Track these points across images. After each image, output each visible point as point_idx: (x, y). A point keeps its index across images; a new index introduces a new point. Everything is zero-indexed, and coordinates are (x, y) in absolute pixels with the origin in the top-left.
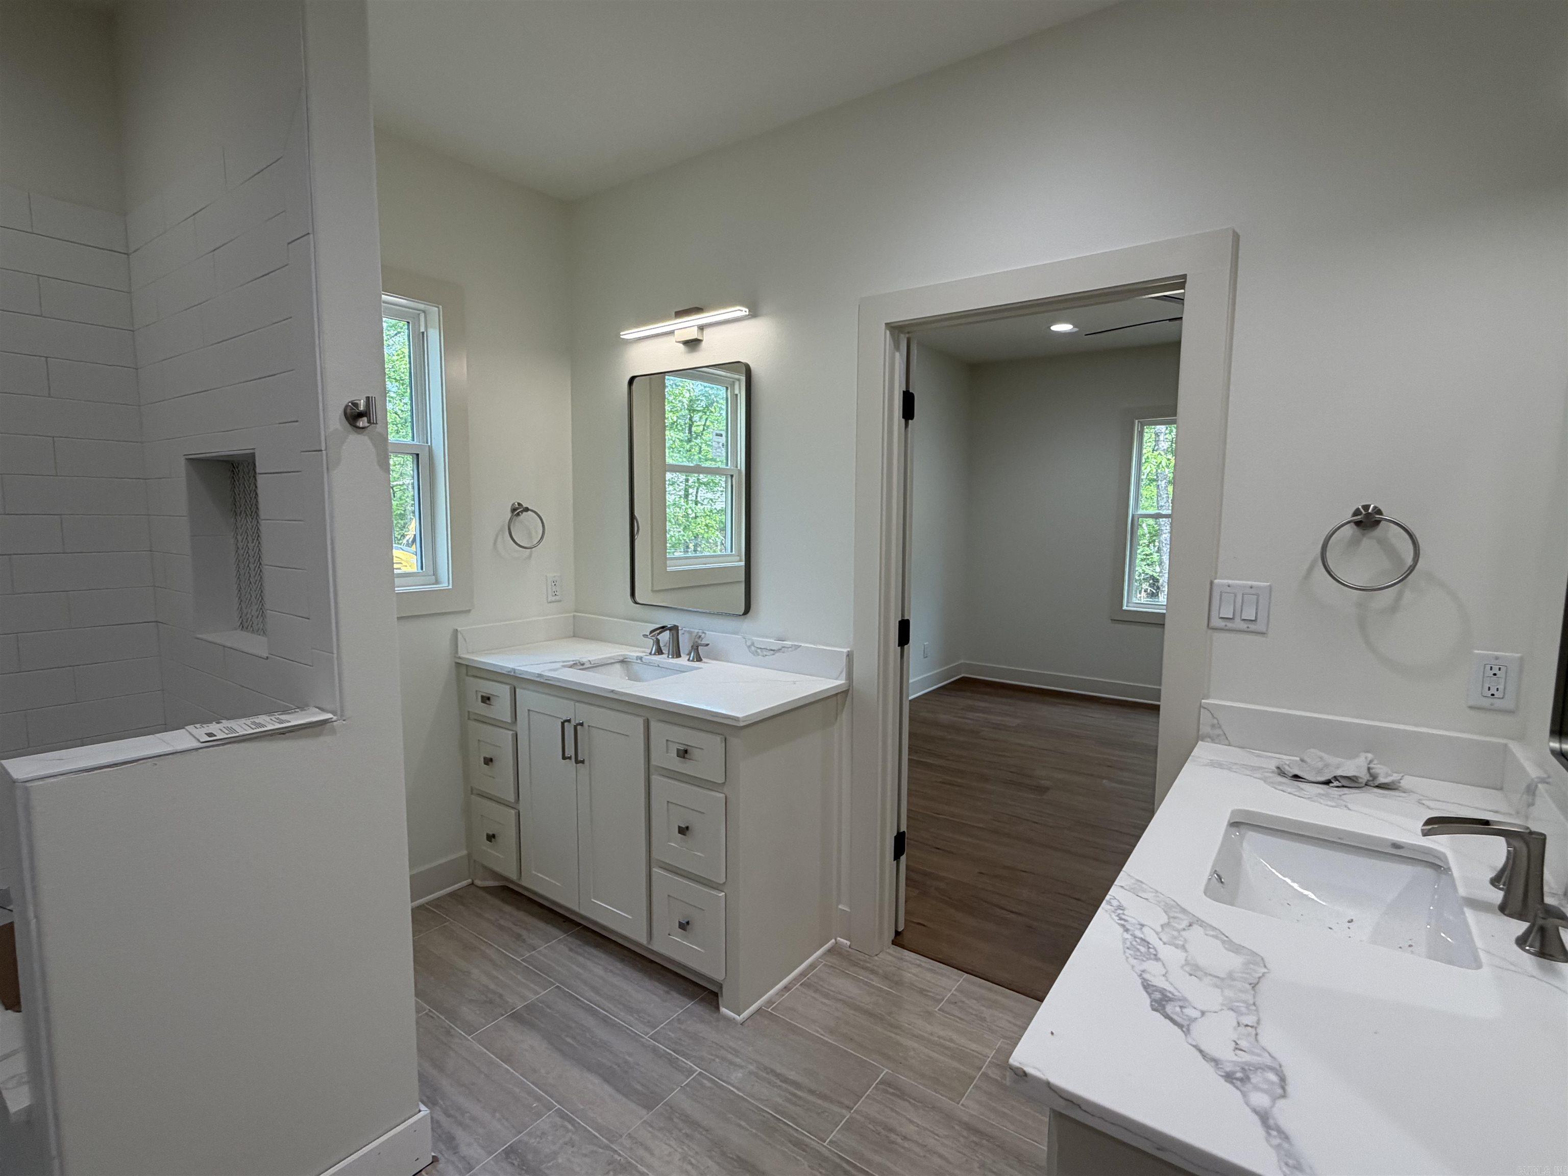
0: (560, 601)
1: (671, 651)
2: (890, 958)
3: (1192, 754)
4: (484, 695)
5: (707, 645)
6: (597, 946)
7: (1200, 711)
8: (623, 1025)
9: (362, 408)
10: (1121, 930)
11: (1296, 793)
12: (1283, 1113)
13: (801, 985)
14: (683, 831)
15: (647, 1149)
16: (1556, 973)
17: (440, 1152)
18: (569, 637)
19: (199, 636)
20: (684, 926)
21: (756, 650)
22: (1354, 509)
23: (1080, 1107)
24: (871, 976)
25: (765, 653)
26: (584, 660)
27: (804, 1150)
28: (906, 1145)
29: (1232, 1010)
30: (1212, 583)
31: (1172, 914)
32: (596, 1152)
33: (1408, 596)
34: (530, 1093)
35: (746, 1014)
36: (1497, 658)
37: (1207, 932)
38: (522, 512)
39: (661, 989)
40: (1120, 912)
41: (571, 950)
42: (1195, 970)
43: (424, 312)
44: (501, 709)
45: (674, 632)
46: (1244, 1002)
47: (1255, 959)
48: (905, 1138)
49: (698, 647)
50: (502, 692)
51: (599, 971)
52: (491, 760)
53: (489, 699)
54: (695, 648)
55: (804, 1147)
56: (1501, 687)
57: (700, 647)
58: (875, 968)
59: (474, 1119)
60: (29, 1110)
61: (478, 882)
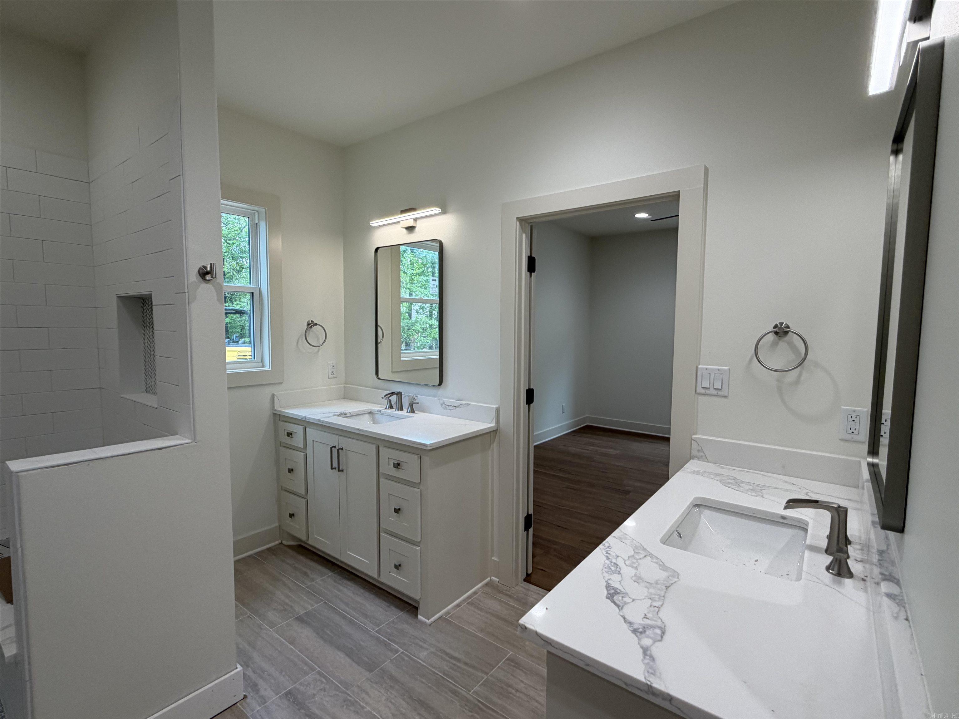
0: (336, 378)
1: (397, 407)
2: (521, 589)
3: (685, 467)
4: (289, 432)
5: (418, 403)
6: (349, 579)
7: (691, 442)
8: (361, 625)
9: (209, 269)
10: (605, 558)
11: (736, 489)
12: (657, 650)
13: (468, 603)
14: (397, 511)
15: (367, 693)
16: (840, 583)
17: (249, 693)
18: (342, 399)
19: (122, 396)
20: (398, 567)
21: (446, 406)
22: (774, 325)
23: (551, 645)
24: (509, 599)
25: (450, 408)
26: (346, 412)
27: (457, 696)
28: (518, 694)
29: (650, 599)
30: (697, 367)
31: (636, 551)
32: (338, 695)
33: (805, 375)
34: (303, 661)
35: (433, 619)
36: (854, 411)
37: (653, 561)
38: (313, 326)
39: (384, 604)
40: (608, 549)
41: (335, 581)
42: (638, 579)
43: (257, 211)
44: (298, 440)
45: (399, 396)
46: (659, 595)
47: (675, 574)
48: (517, 691)
49: (412, 404)
50: (298, 430)
51: (350, 594)
52: (292, 470)
53: (291, 434)
54: (411, 405)
55: (458, 694)
56: (857, 428)
57: (414, 405)
58: (512, 595)
59: (269, 675)
60: (15, 656)
61: (285, 542)
